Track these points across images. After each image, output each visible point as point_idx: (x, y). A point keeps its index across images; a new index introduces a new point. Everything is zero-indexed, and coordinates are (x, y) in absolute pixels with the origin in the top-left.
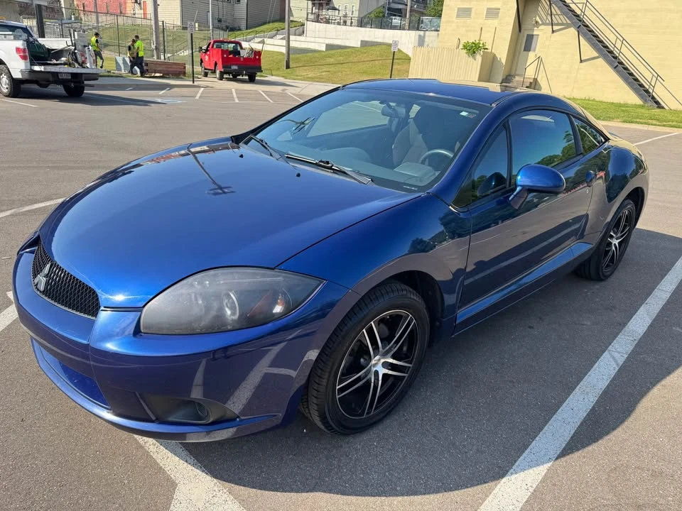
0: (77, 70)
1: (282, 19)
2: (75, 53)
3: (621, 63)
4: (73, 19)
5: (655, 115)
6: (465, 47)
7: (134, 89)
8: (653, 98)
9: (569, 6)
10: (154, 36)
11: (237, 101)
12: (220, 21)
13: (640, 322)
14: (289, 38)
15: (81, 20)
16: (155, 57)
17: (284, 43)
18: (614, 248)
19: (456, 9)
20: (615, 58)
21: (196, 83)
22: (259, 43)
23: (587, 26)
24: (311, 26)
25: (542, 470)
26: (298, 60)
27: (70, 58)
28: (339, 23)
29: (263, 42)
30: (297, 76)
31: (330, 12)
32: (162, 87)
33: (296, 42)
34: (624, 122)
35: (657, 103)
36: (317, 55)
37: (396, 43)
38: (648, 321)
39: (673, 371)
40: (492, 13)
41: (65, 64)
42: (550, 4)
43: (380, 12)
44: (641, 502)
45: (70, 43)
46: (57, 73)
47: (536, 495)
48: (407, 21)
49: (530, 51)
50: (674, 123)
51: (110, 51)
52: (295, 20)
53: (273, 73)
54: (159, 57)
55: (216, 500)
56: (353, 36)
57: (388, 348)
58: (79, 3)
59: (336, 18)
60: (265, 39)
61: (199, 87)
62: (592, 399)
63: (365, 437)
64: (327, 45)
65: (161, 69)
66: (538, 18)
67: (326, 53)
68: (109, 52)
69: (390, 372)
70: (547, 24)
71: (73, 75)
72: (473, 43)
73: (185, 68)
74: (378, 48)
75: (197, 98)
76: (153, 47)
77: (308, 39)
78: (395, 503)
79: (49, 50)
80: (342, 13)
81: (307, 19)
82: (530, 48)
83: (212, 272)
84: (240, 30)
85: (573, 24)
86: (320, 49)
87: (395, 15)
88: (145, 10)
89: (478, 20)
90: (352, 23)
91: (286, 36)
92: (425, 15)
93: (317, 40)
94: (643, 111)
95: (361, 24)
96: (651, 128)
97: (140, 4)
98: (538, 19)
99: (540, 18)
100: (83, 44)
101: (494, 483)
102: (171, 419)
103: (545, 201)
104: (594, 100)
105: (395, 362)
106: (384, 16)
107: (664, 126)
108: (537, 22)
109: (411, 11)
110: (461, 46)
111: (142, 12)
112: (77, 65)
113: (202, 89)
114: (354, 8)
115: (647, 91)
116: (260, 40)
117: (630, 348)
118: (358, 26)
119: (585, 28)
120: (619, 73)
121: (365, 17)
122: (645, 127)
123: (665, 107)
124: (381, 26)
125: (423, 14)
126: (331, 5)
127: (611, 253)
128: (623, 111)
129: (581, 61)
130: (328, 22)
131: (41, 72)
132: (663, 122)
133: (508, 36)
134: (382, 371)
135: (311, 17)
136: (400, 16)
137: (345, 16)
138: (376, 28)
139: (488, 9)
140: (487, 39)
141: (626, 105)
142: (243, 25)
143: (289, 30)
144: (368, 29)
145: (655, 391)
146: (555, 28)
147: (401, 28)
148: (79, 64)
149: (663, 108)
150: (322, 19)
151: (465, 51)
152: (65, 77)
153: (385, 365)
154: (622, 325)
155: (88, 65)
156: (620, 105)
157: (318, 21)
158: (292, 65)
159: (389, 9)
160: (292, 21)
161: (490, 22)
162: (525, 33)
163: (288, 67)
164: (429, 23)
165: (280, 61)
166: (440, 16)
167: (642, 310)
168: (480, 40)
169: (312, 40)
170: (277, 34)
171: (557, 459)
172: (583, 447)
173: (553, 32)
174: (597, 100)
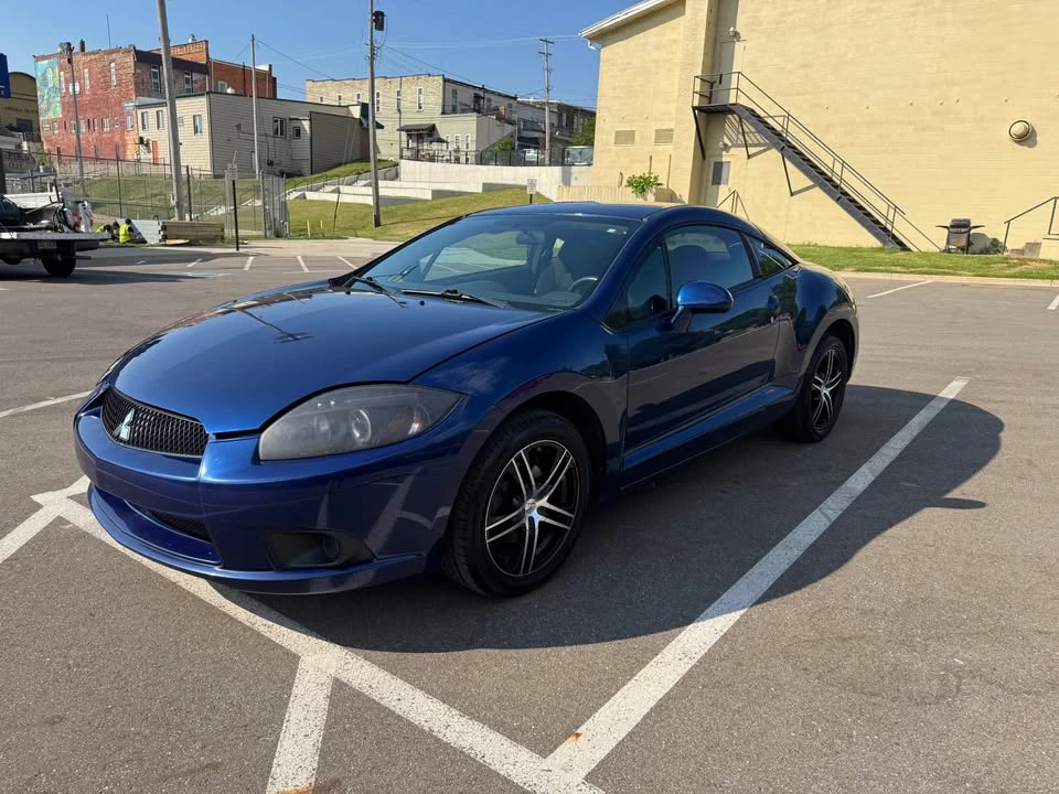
0: (68, 235)
1: (365, 158)
2: (64, 213)
3: (846, 194)
4: (42, 171)
5: (898, 260)
6: (630, 184)
7: (148, 263)
8: (894, 237)
9: (766, 123)
10: (175, 188)
11: (306, 270)
12: (270, 164)
13: (860, 480)
14: (377, 184)
15: (55, 171)
16: (176, 219)
17: (370, 190)
18: (824, 398)
19: (614, 134)
20: (837, 187)
21: (241, 251)
22: (332, 192)
23: (794, 147)
24: (407, 166)
25: (735, 616)
26: (391, 215)
27: (56, 219)
28: (448, 161)
29: (338, 191)
30: (393, 235)
31: (435, 146)
32: (191, 258)
33: (388, 189)
34: (858, 271)
35: (900, 244)
36: (419, 206)
37: (532, 183)
38: (871, 478)
39: (897, 523)
40: (664, 136)
41: (47, 228)
42: (740, 119)
43: (506, 144)
44: (846, 636)
45: (55, 199)
46: (36, 241)
47: (726, 638)
48: (547, 153)
49: (719, 184)
50: (926, 269)
51: (102, 213)
52: (383, 158)
53: (358, 234)
54: (182, 217)
55: (349, 666)
56: (472, 178)
57: (542, 488)
58: (52, 148)
59: (444, 153)
60: (341, 188)
61: (247, 255)
62: (797, 553)
63: (524, 600)
64: (434, 192)
65: (187, 233)
67: (434, 202)
68: (100, 216)
69: (548, 521)
70: (739, 146)
71: (59, 242)
72: (641, 177)
73: (223, 230)
74: (509, 192)
75: (247, 269)
76: (173, 203)
77: (405, 185)
78: (563, 653)
79: (22, 211)
80: (452, 147)
81: (401, 157)
82: (720, 179)
83: (337, 392)
84: (300, 175)
85: (775, 146)
86: (423, 197)
87: (529, 147)
88: (155, 152)
89: (645, 145)
90: (467, 160)
91: (373, 181)
92: (572, 144)
93: (418, 185)
94: (882, 255)
95: (482, 159)
96: (895, 277)
97: (147, 145)
98: (726, 140)
99: (730, 140)
100: (74, 199)
101: (677, 630)
102: (293, 565)
103: (729, 334)
104: (816, 245)
105: (552, 507)
106: (513, 148)
107: (912, 272)
108: (725, 145)
109: (552, 139)
110: (625, 183)
111: (151, 156)
112: (66, 229)
113: (251, 258)
114: (469, 139)
115: (885, 229)
116: (333, 188)
117: (845, 505)
118: (477, 164)
119: (791, 150)
120: (843, 206)
121: (486, 151)
122: (888, 276)
123: (912, 248)
124: (510, 162)
125: (568, 143)
126: (435, 136)
127: (821, 405)
128: (856, 256)
129: (792, 194)
130: (432, 159)
131: (13, 240)
132: (910, 268)
133: (689, 166)
134: (538, 518)
135: (406, 153)
136: (535, 148)
137: (457, 150)
138: (503, 165)
139: (657, 131)
140: (660, 171)
141: (859, 250)
142: (306, 167)
143: (376, 172)
144: (491, 167)
145: (874, 542)
146: (752, 150)
147: (538, 163)
148: (69, 227)
149: (909, 250)
150: (423, 156)
151: (630, 189)
152: (47, 246)
153: (541, 510)
154: (839, 484)
155: (83, 228)
156: (852, 250)
157: (417, 159)
158: (382, 222)
159: (520, 139)
160: (380, 160)
161: (661, 148)
162: (712, 161)
163: (378, 224)
164: (578, 156)
165: (366, 216)
166: (592, 145)
167: (864, 469)
168: (650, 173)
169: (411, 185)
170: (358, 179)
171: (752, 606)
172: (783, 594)
173: (749, 157)
174: (820, 244)
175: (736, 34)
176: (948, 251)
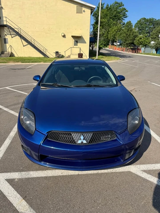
9: (14, 30)
35: (48, 57)
42: (8, 28)
49: (6, 43)
66: (5, 33)
70: (9, 35)
85: (18, 35)
94: (46, 59)
104: (31, 57)
108: (6, 34)
119: (22, 36)
120: (36, 49)
123: (50, 57)
129: (24, 46)
146: (12, 36)
162: (3, 38)
173: (12, 37)
174: (32, 57)
175: (2, 7)
176: (56, 57)
